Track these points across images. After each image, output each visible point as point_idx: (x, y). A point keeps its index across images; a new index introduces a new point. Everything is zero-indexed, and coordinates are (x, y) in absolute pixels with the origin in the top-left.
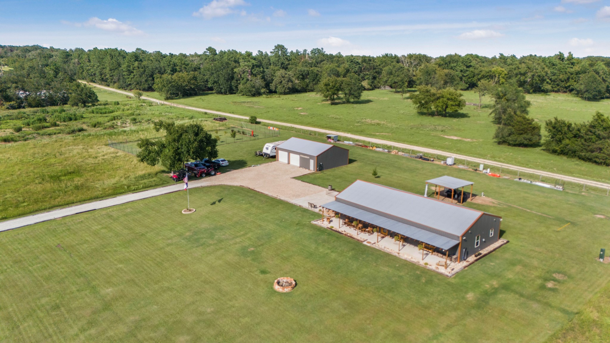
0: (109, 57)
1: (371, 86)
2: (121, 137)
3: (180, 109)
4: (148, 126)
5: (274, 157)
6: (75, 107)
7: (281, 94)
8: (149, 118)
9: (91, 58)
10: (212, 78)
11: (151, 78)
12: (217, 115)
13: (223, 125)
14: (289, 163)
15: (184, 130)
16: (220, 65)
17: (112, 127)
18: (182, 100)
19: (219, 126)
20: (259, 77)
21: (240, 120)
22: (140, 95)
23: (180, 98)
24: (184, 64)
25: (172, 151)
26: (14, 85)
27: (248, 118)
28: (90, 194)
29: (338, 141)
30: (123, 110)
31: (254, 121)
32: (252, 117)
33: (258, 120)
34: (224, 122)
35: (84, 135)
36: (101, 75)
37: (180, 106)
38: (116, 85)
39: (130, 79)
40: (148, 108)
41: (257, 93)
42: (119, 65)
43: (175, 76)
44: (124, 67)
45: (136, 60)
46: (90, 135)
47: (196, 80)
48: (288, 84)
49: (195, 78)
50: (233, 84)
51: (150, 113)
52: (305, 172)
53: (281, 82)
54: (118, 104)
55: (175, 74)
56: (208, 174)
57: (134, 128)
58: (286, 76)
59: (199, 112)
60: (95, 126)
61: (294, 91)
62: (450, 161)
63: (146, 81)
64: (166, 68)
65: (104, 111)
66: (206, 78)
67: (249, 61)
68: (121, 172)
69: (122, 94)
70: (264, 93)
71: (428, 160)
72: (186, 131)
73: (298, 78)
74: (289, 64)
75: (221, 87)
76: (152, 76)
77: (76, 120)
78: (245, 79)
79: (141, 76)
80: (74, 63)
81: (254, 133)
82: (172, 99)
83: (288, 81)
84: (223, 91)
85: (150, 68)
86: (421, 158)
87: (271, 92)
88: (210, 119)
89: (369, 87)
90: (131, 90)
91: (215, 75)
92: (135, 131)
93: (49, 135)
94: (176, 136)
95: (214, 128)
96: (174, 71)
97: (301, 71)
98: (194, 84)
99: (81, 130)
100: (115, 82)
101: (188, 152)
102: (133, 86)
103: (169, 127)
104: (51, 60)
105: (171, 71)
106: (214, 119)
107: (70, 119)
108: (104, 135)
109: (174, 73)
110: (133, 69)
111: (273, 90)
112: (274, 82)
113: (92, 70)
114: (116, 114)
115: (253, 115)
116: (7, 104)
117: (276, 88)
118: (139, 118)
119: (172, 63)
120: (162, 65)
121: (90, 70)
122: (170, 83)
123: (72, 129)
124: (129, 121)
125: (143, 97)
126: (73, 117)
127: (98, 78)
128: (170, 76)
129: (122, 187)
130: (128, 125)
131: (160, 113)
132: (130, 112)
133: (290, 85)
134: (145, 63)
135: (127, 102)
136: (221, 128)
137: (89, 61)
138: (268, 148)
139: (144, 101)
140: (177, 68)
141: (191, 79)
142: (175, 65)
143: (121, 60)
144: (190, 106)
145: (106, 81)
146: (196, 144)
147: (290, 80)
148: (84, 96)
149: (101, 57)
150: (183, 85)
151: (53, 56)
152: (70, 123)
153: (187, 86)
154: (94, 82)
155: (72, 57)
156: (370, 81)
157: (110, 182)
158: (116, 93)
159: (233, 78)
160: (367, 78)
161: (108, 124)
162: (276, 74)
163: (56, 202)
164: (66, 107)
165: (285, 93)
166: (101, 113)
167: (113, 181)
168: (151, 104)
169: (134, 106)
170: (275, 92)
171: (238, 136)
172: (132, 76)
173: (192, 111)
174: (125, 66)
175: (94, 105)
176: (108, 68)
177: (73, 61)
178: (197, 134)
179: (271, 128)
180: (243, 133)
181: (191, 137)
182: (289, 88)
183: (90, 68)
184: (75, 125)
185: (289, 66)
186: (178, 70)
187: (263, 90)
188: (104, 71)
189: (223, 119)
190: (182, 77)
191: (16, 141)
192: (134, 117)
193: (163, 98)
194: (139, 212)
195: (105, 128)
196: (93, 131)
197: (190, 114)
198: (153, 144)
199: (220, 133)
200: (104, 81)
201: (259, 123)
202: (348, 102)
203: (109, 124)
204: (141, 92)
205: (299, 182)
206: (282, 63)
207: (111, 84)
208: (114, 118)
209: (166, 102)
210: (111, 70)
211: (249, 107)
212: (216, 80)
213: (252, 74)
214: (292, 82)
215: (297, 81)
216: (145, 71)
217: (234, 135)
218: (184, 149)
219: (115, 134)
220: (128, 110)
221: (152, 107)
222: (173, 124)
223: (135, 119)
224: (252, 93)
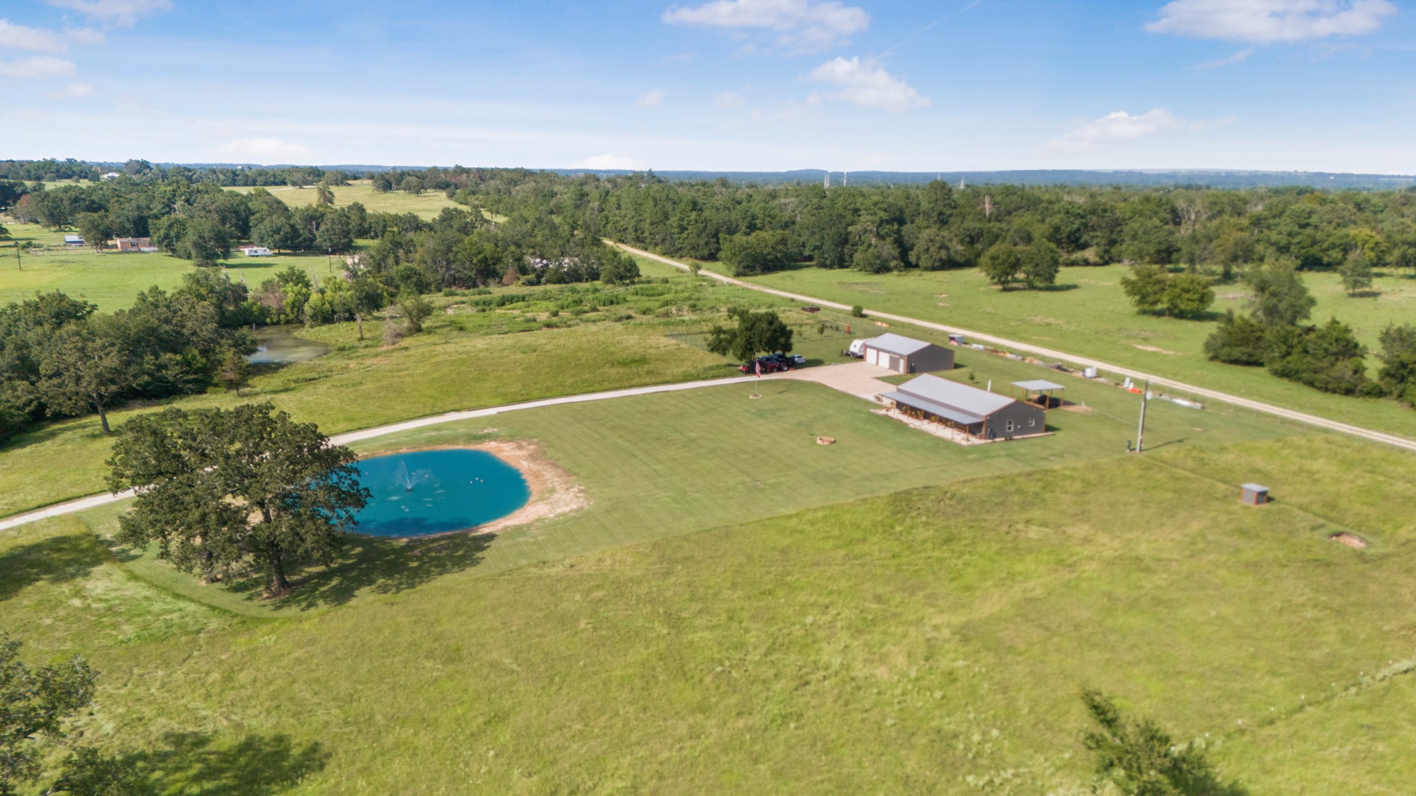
0: (651, 203)
1: (1102, 257)
2: (679, 328)
3: (756, 292)
4: (711, 315)
5: (861, 358)
6: (610, 286)
7: (926, 269)
8: (713, 305)
9: (622, 202)
10: (812, 240)
11: (714, 240)
12: (808, 304)
13: (812, 318)
14: (877, 363)
15: (758, 318)
16: (827, 220)
17: (667, 315)
18: (760, 278)
19: (807, 319)
20: (889, 240)
21: (840, 311)
22: (699, 268)
23: (756, 275)
24: (769, 216)
25: (744, 340)
26: (531, 250)
27: (850, 308)
28: (662, 378)
29: (965, 343)
30: (676, 292)
31: (858, 313)
32: (855, 307)
33: (865, 312)
34: (816, 313)
35: (635, 324)
36: (636, 231)
37: (757, 288)
38: (658, 248)
39: (681, 241)
40: (710, 289)
41: (882, 269)
42: (666, 216)
43: (752, 238)
44: (674, 220)
45: (693, 209)
46: (641, 324)
47: (785, 244)
48: (939, 253)
49: (784, 241)
50: (846, 251)
51: (713, 297)
52: (893, 373)
53: (928, 250)
54: (667, 281)
55: (753, 234)
56: (780, 370)
57: (694, 317)
58: (937, 238)
59: (783, 298)
60: (644, 313)
61: (950, 264)
62: (1089, 373)
63: (707, 244)
64: (740, 222)
65: (651, 292)
66: (802, 240)
67: (875, 214)
68: (688, 363)
69: (669, 265)
70: (896, 268)
71: (1066, 371)
72: (760, 320)
73: (962, 242)
74: (951, 215)
75: (826, 256)
76: (716, 235)
77: (618, 303)
78: (866, 244)
79: (699, 235)
80: (593, 209)
81: (852, 330)
82: (744, 275)
83: (941, 248)
84: (828, 262)
85: (714, 222)
86: (1059, 368)
87: (908, 265)
88: (798, 309)
89: (1097, 259)
90: (681, 257)
91: (817, 236)
92: (696, 321)
93: (594, 321)
94: (749, 325)
95: (799, 321)
96: (752, 228)
97: (968, 230)
98: (781, 251)
99: (629, 317)
100: (656, 244)
101: (760, 341)
102: (685, 252)
103: (743, 315)
104: (554, 201)
105: (748, 227)
106: (803, 309)
107: (612, 303)
108: (659, 324)
109: (752, 231)
110: (688, 224)
111: (914, 263)
112: (915, 249)
113: (622, 223)
114: (667, 297)
115: (858, 304)
116: (523, 279)
117: (918, 258)
118: (699, 304)
119: (749, 214)
120: (733, 216)
121: (617, 222)
122: (745, 249)
123: (619, 315)
124: (686, 308)
125: (702, 272)
126: (614, 299)
127: (631, 234)
128: (745, 238)
129: (691, 375)
130: (685, 313)
131: (728, 298)
132: (686, 294)
133: (943, 254)
134: (707, 213)
135: (679, 280)
136: (808, 321)
137: (619, 207)
138: (856, 346)
139: (704, 278)
140: (758, 222)
141: (777, 243)
142: (754, 217)
143: (669, 207)
144: (771, 287)
145: (643, 242)
146: (769, 334)
147: (943, 247)
148: (622, 269)
149: (639, 201)
150: (764, 252)
151: (556, 194)
152: (613, 308)
153: (769, 254)
154: (623, 242)
155: (589, 198)
156: (1103, 248)
157: (678, 371)
158: (660, 262)
159: (846, 241)
160: (1097, 244)
161: (660, 310)
162: (920, 236)
163: (634, 382)
164: (598, 284)
165: (934, 269)
166: (648, 295)
167: (682, 370)
168: (713, 284)
169: (689, 285)
170: (917, 266)
171: (827, 332)
172: (684, 235)
173: (773, 295)
174: (675, 218)
175: (633, 283)
176: (648, 221)
177: (591, 205)
178: (771, 323)
179: (879, 324)
180: (837, 329)
181: (764, 326)
182: (941, 260)
183: (619, 218)
184: (622, 310)
185: (951, 220)
186: (759, 225)
187: (893, 264)
188: (642, 225)
189: (814, 309)
190: (764, 240)
191: (558, 327)
192: (691, 302)
193: (731, 273)
194: (710, 395)
195: (657, 316)
196: (645, 319)
197: (770, 300)
198: (724, 332)
199: (804, 328)
200: (640, 241)
201: (865, 316)
202: (1032, 287)
203: (663, 310)
204: (698, 262)
205: (880, 382)
206: (940, 214)
207: (651, 247)
208: (666, 304)
209: (737, 282)
210: (652, 224)
211: (862, 291)
212: (818, 244)
213: (878, 235)
214: (948, 249)
215: (960, 248)
216: (706, 227)
217: (821, 331)
218: (756, 339)
219: (672, 324)
220: (683, 291)
221: (715, 288)
222: (747, 312)
223: (694, 306)
224: (875, 267)
